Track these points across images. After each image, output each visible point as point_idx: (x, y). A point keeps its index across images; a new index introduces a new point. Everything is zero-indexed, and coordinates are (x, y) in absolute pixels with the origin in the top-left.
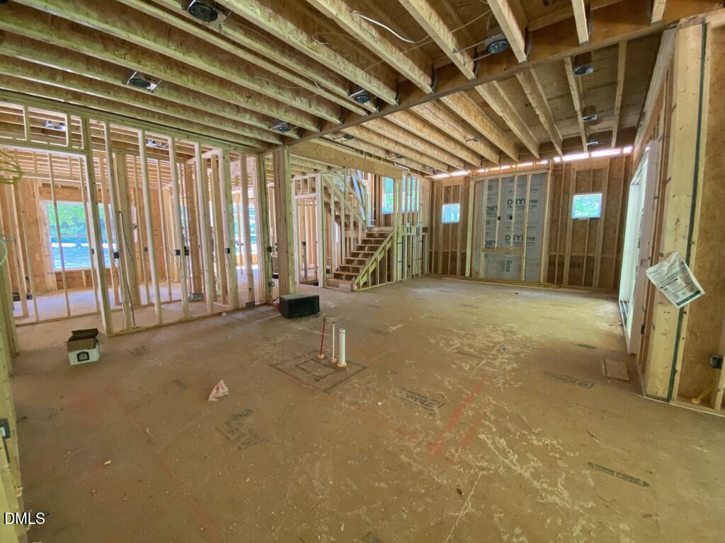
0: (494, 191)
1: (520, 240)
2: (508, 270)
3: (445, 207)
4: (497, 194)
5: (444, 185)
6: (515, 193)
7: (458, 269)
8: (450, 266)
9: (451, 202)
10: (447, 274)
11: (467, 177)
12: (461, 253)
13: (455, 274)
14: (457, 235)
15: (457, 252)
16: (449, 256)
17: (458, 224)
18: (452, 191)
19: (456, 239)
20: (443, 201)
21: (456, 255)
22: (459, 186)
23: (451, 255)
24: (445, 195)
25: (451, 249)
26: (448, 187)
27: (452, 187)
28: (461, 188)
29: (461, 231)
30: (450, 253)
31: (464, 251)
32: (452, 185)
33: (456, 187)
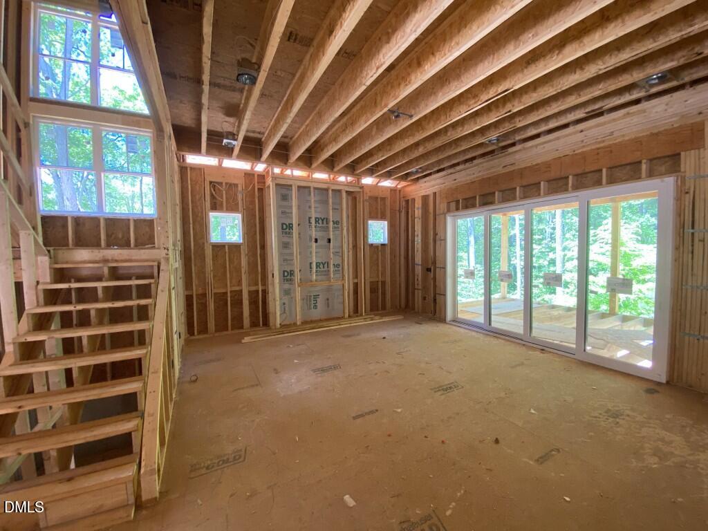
0: (290, 203)
1: (326, 268)
2: (315, 307)
3: (214, 217)
5: (208, 179)
6: (313, 210)
7: (246, 318)
8: (231, 315)
9: (225, 209)
10: (227, 330)
11: (249, 175)
12: (249, 292)
13: (242, 327)
14: (240, 263)
15: (241, 291)
16: (229, 299)
17: (240, 246)
18: (224, 192)
19: (238, 270)
20: (208, 204)
21: (242, 295)
22: (236, 185)
23: (231, 297)
24: (212, 196)
25: (231, 286)
26: (214, 182)
27: (224, 184)
28: (240, 188)
29: (247, 257)
30: (229, 294)
31: (253, 288)
32: (224, 181)
33: (231, 186)
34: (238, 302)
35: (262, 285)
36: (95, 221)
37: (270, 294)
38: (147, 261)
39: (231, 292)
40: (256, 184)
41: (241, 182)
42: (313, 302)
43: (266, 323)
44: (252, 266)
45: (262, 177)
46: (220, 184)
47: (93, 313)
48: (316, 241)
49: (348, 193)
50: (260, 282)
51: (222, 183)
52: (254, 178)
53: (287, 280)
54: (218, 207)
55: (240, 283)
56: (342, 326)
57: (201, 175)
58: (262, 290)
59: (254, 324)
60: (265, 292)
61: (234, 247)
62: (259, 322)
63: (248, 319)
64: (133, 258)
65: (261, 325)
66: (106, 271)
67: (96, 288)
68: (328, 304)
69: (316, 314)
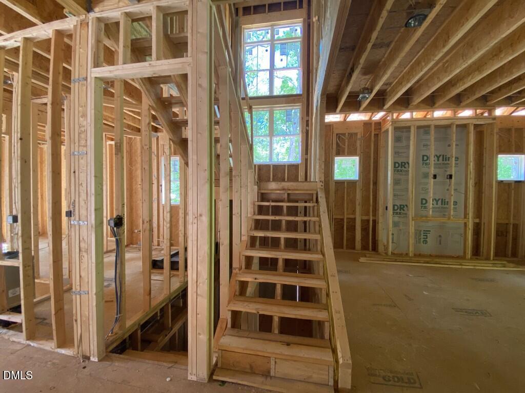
0: (404, 143)
1: (439, 205)
2: (425, 242)
3: (338, 160)
4: (408, 147)
5: (336, 132)
6: (433, 148)
7: (359, 242)
8: (347, 237)
9: (346, 154)
10: (342, 248)
11: (367, 124)
12: (362, 220)
13: (354, 248)
14: (355, 196)
15: (355, 219)
16: (345, 224)
17: (356, 182)
18: (347, 140)
19: (353, 202)
20: (334, 152)
21: (355, 222)
22: (356, 134)
23: (347, 223)
24: (338, 145)
25: (347, 214)
26: (339, 134)
27: (347, 134)
28: (359, 136)
29: (361, 191)
30: (345, 220)
31: (365, 218)
32: (347, 132)
33: (352, 135)
34: (352, 228)
35: (373, 216)
36: (268, 166)
37: (380, 224)
38: (307, 190)
39: (347, 218)
40: (374, 131)
41: (360, 131)
42: (422, 237)
43: (375, 249)
44: (366, 199)
45: (379, 124)
46: (344, 135)
47: (284, 223)
48: (435, 177)
49: (476, 126)
50: (371, 213)
51: (345, 134)
52: (371, 127)
53: (397, 214)
54: (341, 153)
55: (354, 212)
56: (464, 267)
57: (331, 130)
58: (373, 220)
59: (365, 247)
60: (375, 222)
61: (352, 183)
62: (369, 246)
63: (360, 243)
64: (299, 188)
65: (371, 250)
66: (286, 196)
67: (282, 206)
68: (440, 241)
69: (426, 249)
